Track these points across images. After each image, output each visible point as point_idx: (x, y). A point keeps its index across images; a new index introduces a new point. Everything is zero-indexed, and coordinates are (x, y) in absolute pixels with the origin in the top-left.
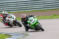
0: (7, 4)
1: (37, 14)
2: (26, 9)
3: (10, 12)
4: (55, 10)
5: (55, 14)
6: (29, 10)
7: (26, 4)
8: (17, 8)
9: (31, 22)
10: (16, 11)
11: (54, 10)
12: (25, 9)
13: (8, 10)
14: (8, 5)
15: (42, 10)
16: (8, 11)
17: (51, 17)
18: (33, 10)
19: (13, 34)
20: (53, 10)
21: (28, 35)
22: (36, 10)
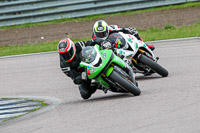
1: (73, 30)
2: (35, 17)
6: (46, 19)
8: (2, 14)
9: (91, 65)
10: (1, 24)
11: (128, 13)
12: (31, 14)
15: (89, 16)
18: (59, 17)
21: (46, 105)
22: (69, 16)
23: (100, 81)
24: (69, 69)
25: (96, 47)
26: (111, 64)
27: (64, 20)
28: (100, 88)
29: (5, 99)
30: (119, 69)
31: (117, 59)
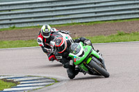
0: (7, 8)
1: (80, 31)
3: (14, 27)
4: (122, 21)
5: (122, 31)
6: (61, 22)
7: (52, 7)
8: (30, 18)
10: (30, 25)
12: (51, 19)
13: (11, 22)
14: (10, 10)
15: (91, 22)
16: (11, 24)
17: (112, 38)
18: (70, 22)
19: (21, 79)
20: (116, 22)
22: (77, 21)
23: (82, 66)
24: (61, 57)
25: (81, 43)
26: (90, 55)
27: (73, 24)
28: (82, 71)
29: (30, 76)
30: (95, 59)
31: (94, 53)
